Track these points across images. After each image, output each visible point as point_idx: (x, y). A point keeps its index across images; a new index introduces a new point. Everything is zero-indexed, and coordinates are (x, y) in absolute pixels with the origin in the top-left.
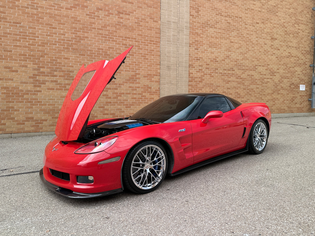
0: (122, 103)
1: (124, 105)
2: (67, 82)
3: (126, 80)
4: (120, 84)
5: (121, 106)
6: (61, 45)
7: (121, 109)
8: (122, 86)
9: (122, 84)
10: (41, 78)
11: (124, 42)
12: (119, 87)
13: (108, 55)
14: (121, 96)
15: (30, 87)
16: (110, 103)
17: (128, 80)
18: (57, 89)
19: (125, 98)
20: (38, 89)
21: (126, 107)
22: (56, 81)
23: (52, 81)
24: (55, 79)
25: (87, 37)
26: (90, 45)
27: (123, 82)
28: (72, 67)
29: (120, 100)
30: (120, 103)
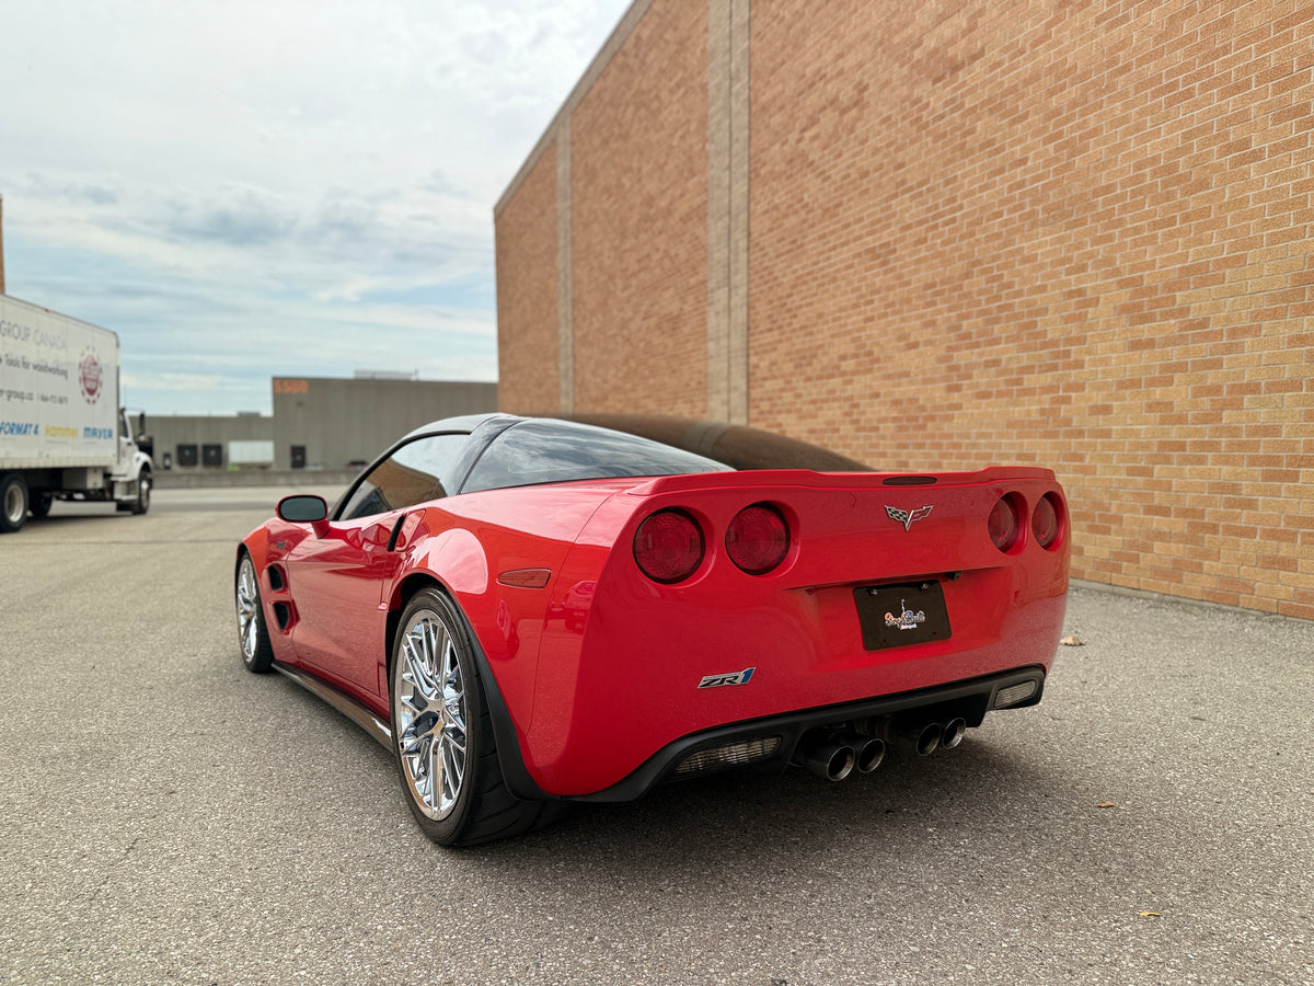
0: (1242, 446)
1: (1253, 462)
2: (1025, 359)
3: (1273, 298)
4: (1233, 333)
5: (1239, 470)
6: (1015, 209)
7: (1235, 488)
8: (1248, 340)
9: (1246, 331)
10: (962, 357)
11: (1272, 58)
12: (1229, 349)
13: (1180, 179)
14: (1240, 407)
15: (938, 393)
16: (1181, 446)
17: (1285, 297)
18: (1000, 394)
19: (1263, 416)
20: (955, 397)
21: (1268, 477)
22: (996, 363)
23: (988, 364)
24: (991, 352)
25: (1095, 132)
26: (1105, 166)
27: (1256, 316)
28: (1042, 289)
29: (1233, 431)
30: (1230, 445)
